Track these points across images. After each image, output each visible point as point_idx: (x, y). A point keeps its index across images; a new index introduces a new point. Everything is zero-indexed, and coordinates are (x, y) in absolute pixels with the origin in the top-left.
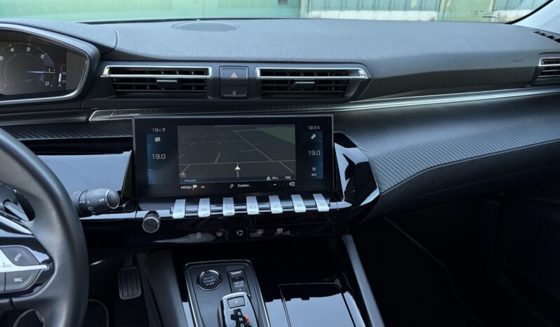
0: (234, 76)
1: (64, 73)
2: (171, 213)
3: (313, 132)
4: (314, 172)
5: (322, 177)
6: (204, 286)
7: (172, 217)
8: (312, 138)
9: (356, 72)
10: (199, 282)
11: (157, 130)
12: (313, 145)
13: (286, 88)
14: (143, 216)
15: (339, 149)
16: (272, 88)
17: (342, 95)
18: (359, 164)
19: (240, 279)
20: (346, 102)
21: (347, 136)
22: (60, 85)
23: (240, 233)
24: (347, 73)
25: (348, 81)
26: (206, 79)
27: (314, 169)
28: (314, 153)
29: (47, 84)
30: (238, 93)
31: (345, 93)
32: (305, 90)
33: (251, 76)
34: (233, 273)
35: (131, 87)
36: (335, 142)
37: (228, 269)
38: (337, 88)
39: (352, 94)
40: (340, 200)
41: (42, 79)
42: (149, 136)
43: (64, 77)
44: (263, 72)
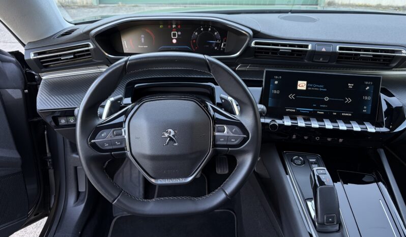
0: (324, 50)
1: (225, 43)
2: (284, 122)
3: (368, 85)
4: (365, 109)
5: (369, 113)
6: (295, 164)
7: (284, 125)
8: (367, 89)
9: (400, 52)
10: (292, 161)
11: (276, 77)
12: (367, 93)
13: (349, 58)
14: (269, 122)
15: (383, 97)
16: (342, 58)
17: (387, 65)
18: (397, 108)
19: (315, 163)
20: (390, 69)
21: (390, 91)
22: (222, 49)
23: (318, 138)
24: (393, 51)
25: (394, 56)
26: (306, 51)
27: (365, 107)
28: (366, 98)
29: (216, 48)
30: (323, 60)
31: (390, 64)
32: (363, 60)
33: (334, 51)
34: (311, 160)
35: (262, 53)
36: (381, 92)
37: (308, 157)
38: (384, 60)
39: (394, 65)
40: (382, 127)
41: (214, 45)
42: (272, 80)
43: (224, 45)
44: (341, 49)
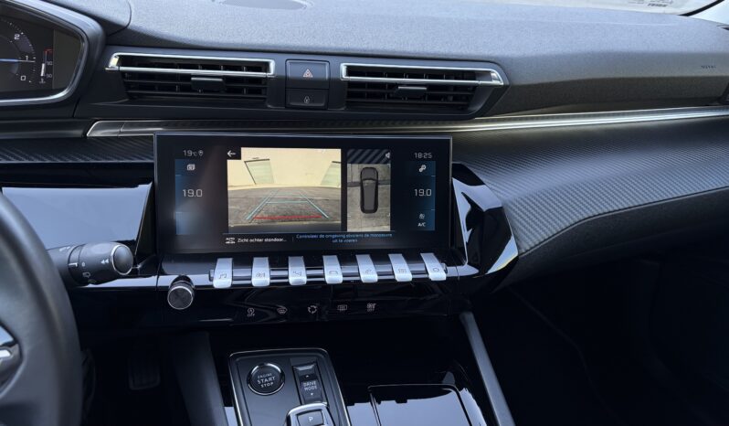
0: (308, 74)
1: (49, 63)
2: (211, 279)
3: (423, 161)
4: (421, 221)
5: (432, 228)
6: (259, 388)
7: (212, 286)
8: (421, 170)
9: (486, 75)
10: (250, 380)
11: (190, 153)
12: (422, 181)
13: (382, 96)
14: (169, 284)
15: (459, 187)
16: (361, 95)
17: (464, 108)
18: (490, 211)
19: (312, 377)
20: (469, 118)
21: (471, 169)
22: (42, 81)
23: (313, 309)
24: (472, 75)
25: (475, 87)
26: (266, 78)
27: (422, 216)
28: (422, 193)
29: (23, 78)
30: (312, 101)
31: (468, 106)
33: (333, 76)
34: (300, 369)
35: (151, 87)
36: (453, 176)
37: (294, 361)
38: (456, 98)
39: (478, 107)
40: (462, 264)
41: (15, 70)
42: (178, 162)
43: (48, 70)
44: (351, 71)
